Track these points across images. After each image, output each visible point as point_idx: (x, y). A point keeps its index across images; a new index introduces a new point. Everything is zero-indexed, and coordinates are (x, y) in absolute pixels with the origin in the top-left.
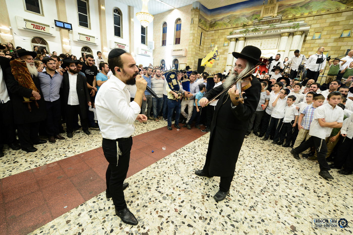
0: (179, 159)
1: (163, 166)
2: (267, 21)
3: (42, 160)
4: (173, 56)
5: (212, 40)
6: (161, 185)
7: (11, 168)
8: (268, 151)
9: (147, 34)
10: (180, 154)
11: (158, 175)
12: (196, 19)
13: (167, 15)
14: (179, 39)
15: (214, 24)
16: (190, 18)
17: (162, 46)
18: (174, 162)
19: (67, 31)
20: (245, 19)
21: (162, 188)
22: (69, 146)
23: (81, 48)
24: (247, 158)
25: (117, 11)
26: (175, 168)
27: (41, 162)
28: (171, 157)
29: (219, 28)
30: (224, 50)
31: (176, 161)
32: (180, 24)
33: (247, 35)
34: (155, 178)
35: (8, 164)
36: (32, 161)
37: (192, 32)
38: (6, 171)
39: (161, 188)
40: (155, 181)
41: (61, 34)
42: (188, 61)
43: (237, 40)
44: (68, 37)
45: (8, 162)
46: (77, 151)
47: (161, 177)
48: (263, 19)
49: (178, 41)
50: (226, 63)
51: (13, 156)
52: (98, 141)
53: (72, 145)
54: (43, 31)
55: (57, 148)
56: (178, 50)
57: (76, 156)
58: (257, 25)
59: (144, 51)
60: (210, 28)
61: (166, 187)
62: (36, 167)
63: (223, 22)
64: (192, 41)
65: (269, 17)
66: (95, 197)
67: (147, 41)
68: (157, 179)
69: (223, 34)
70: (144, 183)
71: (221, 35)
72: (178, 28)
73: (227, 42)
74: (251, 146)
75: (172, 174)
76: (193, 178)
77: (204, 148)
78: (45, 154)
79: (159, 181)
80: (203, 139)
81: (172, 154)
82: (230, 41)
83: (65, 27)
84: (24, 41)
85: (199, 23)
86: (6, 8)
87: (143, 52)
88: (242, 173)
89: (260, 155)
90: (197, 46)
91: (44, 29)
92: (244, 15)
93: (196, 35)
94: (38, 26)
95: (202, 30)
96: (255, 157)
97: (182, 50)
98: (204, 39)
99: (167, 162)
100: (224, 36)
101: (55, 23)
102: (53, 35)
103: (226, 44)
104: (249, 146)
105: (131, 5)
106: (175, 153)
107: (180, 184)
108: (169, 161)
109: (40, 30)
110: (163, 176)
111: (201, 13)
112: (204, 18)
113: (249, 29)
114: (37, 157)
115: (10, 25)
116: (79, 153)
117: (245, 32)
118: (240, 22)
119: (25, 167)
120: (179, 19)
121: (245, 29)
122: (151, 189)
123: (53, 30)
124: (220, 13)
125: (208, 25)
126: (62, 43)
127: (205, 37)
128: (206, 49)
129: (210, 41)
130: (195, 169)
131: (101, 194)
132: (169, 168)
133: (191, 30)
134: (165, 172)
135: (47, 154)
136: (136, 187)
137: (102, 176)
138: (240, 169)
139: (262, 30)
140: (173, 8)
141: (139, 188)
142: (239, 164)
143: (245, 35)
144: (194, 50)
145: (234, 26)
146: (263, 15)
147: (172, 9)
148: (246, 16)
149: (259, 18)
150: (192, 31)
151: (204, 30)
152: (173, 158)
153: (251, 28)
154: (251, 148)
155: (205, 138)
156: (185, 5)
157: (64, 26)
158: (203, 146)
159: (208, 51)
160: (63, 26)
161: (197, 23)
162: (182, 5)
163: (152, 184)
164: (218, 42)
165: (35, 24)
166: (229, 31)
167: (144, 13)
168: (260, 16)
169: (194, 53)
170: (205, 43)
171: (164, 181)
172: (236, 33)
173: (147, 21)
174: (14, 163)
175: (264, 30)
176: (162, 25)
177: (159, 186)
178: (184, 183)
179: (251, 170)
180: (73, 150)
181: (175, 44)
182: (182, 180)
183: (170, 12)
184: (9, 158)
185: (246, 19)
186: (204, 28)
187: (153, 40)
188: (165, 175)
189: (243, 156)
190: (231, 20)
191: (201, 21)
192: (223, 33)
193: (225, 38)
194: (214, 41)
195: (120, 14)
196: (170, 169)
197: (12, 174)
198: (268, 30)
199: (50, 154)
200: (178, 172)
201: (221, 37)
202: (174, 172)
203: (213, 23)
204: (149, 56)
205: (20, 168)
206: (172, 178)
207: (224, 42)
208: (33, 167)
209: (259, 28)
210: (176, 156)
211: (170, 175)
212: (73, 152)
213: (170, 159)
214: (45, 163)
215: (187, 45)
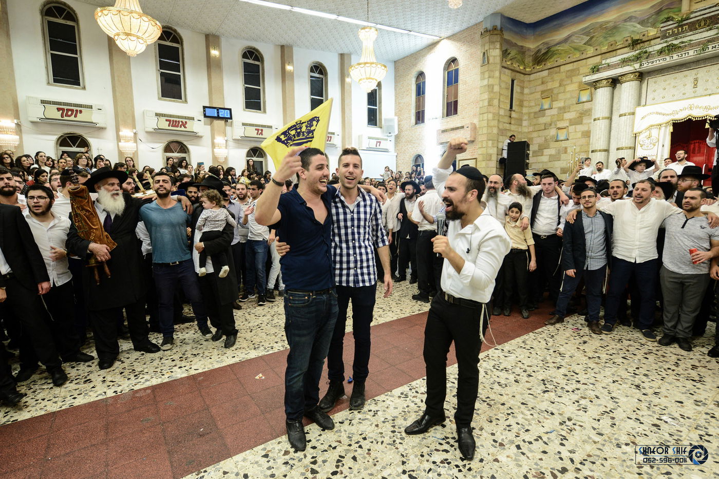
0: (412, 405)
1: (363, 420)
2: (705, 19)
3: (130, 382)
4: (442, 144)
5: (543, 92)
6: (345, 470)
7: (78, 392)
8: (712, 406)
9: (380, 103)
10: (417, 392)
11: (345, 441)
12: (496, 53)
13: (424, 56)
14: (456, 103)
15: (546, 53)
16: (479, 52)
17: (416, 124)
18: (395, 413)
19: (222, 122)
20: (635, 27)
21: (345, 477)
22: (184, 354)
23: (246, 150)
24: (623, 424)
25: (318, 68)
26: (393, 429)
27: (126, 386)
28: (392, 399)
29: (561, 61)
30: (581, 114)
31: (400, 410)
32: (457, 71)
33: (645, 65)
34: (335, 448)
35: (76, 384)
36: (113, 382)
37: (485, 82)
38: (68, 396)
39: (343, 475)
40: (333, 456)
41: (212, 130)
42: (480, 152)
43: (614, 82)
44: (224, 134)
45: (76, 380)
46: (194, 367)
47: (352, 448)
48: (692, 16)
49: (452, 108)
50: (588, 144)
51: (87, 368)
52: (240, 348)
53: (188, 354)
54: (183, 129)
55: (161, 359)
56: (453, 129)
57: (188, 378)
58: (675, 35)
59: (374, 142)
60: (535, 66)
61: (355, 476)
62: (114, 394)
63: (571, 45)
64: (486, 103)
65: (710, 8)
66: (194, 474)
67: (381, 119)
68: (340, 450)
69: (571, 74)
70: (305, 456)
71: (567, 77)
72: (452, 78)
73: (588, 91)
74: (651, 387)
75: (379, 443)
76: (434, 463)
77: (492, 380)
78: (138, 368)
79: (343, 457)
80: (496, 355)
81: (397, 392)
82: (596, 89)
83: (220, 116)
84: (152, 152)
85: (504, 60)
86: (132, 100)
87: (373, 144)
88: (594, 467)
89: (679, 417)
90: (502, 112)
91: (184, 125)
92: (630, 19)
93: (496, 89)
94: (176, 121)
95: (514, 73)
96: (658, 422)
97: (463, 127)
98: (522, 93)
99: (377, 411)
100: (575, 79)
101: (204, 111)
102: (200, 134)
103: (585, 96)
104: (642, 385)
105: (345, 51)
106: (405, 389)
107: (394, 473)
108: (383, 409)
109: (179, 129)
110: (357, 445)
111: (507, 36)
112: (516, 45)
113: (650, 49)
114: (123, 374)
115: (134, 127)
116: (197, 372)
117: (638, 58)
118: (620, 38)
119: (99, 393)
120: (454, 60)
121: (637, 52)
122: (317, 475)
123: (199, 126)
124: (561, 26)
125: (529, 60)
126: (213, 145)
127: (522, 88)
128: (529, 117)
129: (538, 95)
130: (447, 438)
131: (207, 469)
132: (377, 426)
133: (483, 79)
134: (363, 436)
135: (140, 369)
136: (284, 463)
137: (223, 427)
138: (589, 456)
139: (691, 45)
140: (436, 39)
141: (291, 468)
142: (589, 438)
143: (637, 66)
144: (495, 123)
145: (604, 49)
146: (690, 6)
147: (435, 41)
148: (635, 17)
149: (678, 15)
150: (486, 80)
151: (520, 72)
152: (398, 401)
153: (657, 46)
154: (650, 391)
155: (501, 355)
156: (465, 26)
157: (218, 115)
158: (488, 377)
159: (535, 120)
160: (216, 115)
161: (498, 60)
162: (457, 29)
163: (324, 462)
164: (561, 96)
165: (172, 119)
166: (589, 63)
167: (365, 63)
168: (680, 11)
169: (495, 131)
170: (525, 103)
171: (354, 458)
172: (609, 67)
173: (372, 79)
174: (85, 382)
175: (699, 44)
176: (414, 80)
177: (339, 470)
178: (404, 472)
179: (629, 463)
180: (188, 364)
181: (447, 116)
182: (404, 463)
183: (431, 49)
184: (80, 372)
185: (639, 26)
186: (517, 69)
187: (396, 115)
188: (363, 443)
189: (611, 415)
190: (592, 38)
191: (509, 54)
192: (572, 71)
193: (580, 83)
194: (548, 94)
195: (322, 74)
196: (380, 430)
197: (75, 405)
198: (711, 41)
199: (146, 371)
200: (398, 441)
201: (569, 82)
202: (387, 440)
203: (543, 51)
204: (386, 151)
205: (91, 393)
206: (379, 455)
207: (578, 91)
208: (110, 393)
209: (682, 42)
210: (406, 396)
211: (374, 447)
212: (186, 368)
213: (388, 402)
214: (132, 388)
215: (475, 115)
